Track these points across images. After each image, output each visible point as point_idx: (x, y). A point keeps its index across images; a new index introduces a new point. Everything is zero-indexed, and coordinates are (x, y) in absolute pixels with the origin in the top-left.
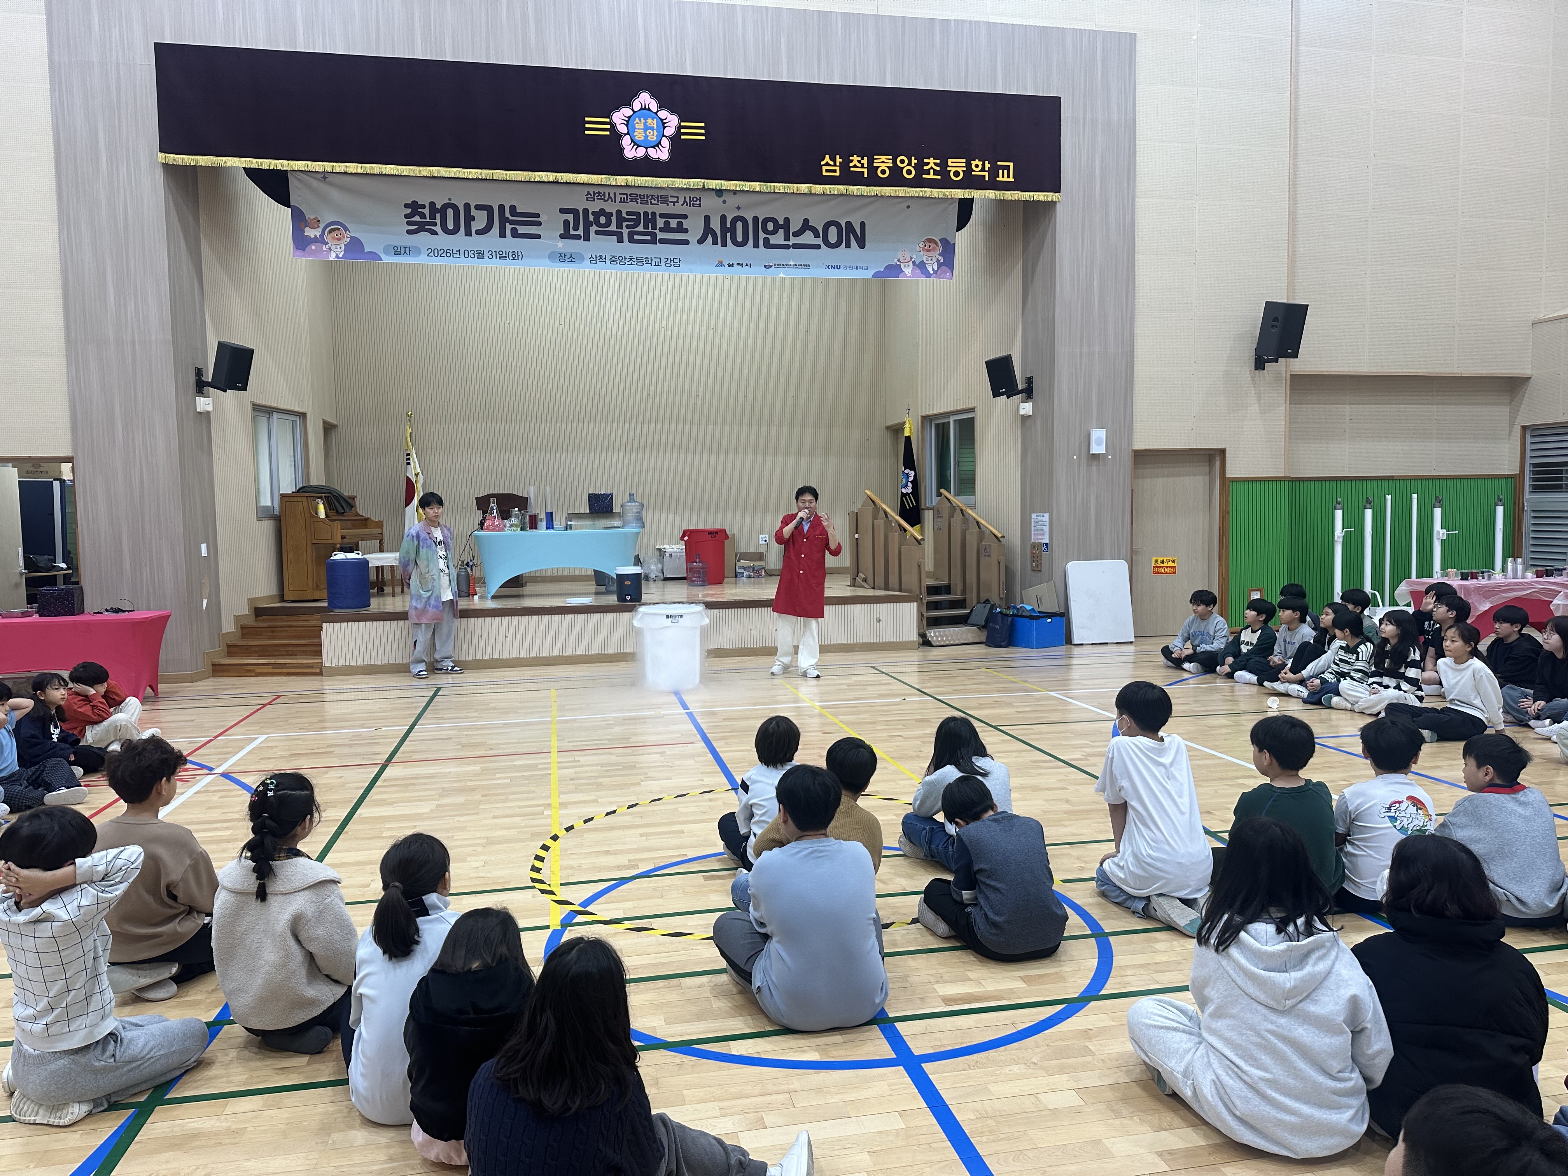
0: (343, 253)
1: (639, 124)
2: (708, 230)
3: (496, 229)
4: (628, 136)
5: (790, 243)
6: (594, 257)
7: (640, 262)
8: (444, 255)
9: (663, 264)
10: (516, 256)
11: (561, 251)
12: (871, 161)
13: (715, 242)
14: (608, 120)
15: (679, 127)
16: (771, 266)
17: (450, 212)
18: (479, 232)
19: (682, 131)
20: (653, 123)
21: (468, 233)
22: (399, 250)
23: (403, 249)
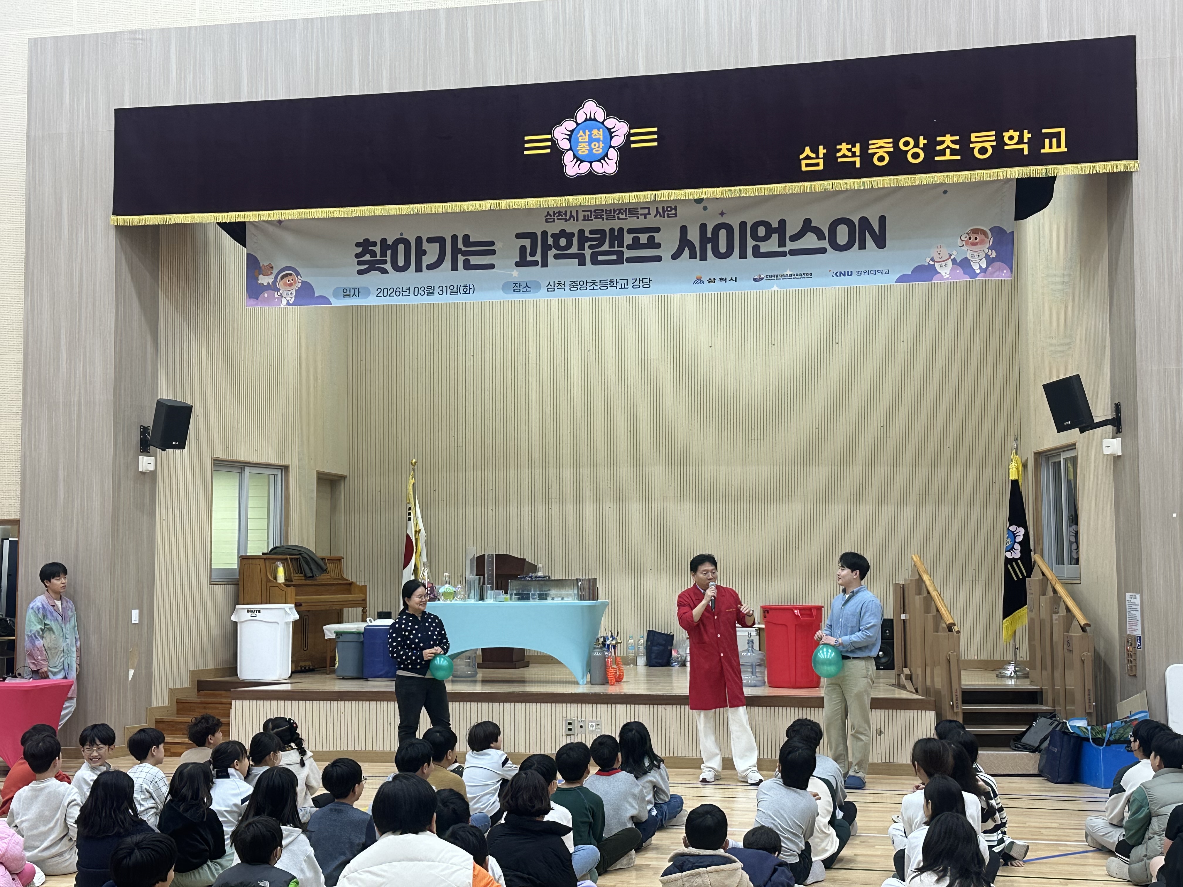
0: (293, 299)
1: (583, 137)
2: (684, 242)
3: (447, 263)
4: (570, 152)
5: (787, 249)
6: (552, 284)
7: (603, 285)
8: (394, 294)
9: (630, 286)
10: (467, 289)
11: (516, 281)
12: (864, 149)
13: (693, 256)
14: (549, 136)
15: (629, 135)
16: (762, 279)
17: (401, 247)
18: (430, 267)
19: (632, 138)
20: (600, 134)
21: (419, 269)
22: (348, 292)
23: (352, 291)
